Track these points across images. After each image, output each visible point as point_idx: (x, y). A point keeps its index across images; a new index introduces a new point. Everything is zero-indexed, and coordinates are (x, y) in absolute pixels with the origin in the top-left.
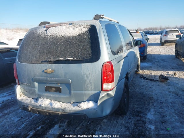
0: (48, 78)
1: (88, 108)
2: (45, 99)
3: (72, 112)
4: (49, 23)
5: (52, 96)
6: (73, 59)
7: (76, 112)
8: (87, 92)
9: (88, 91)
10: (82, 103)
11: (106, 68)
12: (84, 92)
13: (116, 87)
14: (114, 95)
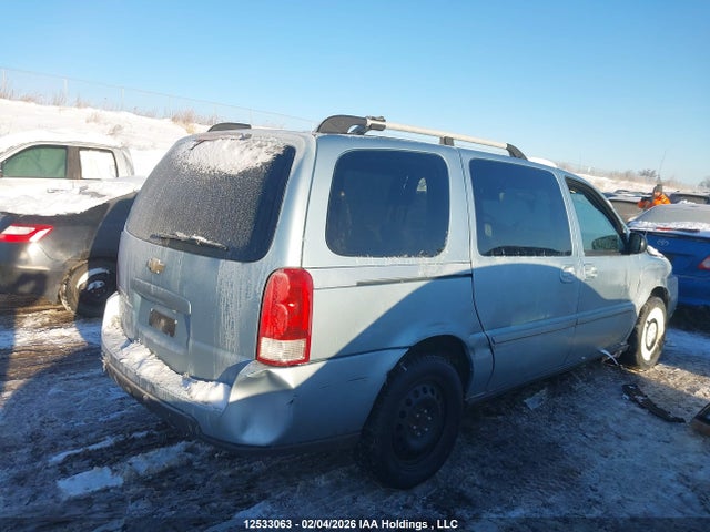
0: (152, 286)
1: (206, 400)
2: (143, 346)
3: (169, 400)
4: (248, 127)
5: (155, 341)
6: (205, 241)
7: (177, 403)
8: (221, 353)
9: (225, 350)
10: (200, 382)
11: (275, 287)
12: (214, 350)
13: (324, 363)
14: (299, 388)
